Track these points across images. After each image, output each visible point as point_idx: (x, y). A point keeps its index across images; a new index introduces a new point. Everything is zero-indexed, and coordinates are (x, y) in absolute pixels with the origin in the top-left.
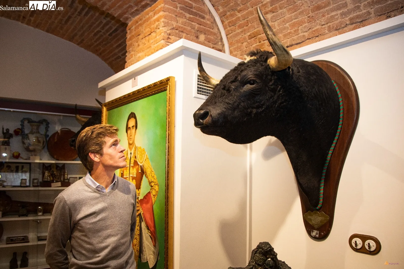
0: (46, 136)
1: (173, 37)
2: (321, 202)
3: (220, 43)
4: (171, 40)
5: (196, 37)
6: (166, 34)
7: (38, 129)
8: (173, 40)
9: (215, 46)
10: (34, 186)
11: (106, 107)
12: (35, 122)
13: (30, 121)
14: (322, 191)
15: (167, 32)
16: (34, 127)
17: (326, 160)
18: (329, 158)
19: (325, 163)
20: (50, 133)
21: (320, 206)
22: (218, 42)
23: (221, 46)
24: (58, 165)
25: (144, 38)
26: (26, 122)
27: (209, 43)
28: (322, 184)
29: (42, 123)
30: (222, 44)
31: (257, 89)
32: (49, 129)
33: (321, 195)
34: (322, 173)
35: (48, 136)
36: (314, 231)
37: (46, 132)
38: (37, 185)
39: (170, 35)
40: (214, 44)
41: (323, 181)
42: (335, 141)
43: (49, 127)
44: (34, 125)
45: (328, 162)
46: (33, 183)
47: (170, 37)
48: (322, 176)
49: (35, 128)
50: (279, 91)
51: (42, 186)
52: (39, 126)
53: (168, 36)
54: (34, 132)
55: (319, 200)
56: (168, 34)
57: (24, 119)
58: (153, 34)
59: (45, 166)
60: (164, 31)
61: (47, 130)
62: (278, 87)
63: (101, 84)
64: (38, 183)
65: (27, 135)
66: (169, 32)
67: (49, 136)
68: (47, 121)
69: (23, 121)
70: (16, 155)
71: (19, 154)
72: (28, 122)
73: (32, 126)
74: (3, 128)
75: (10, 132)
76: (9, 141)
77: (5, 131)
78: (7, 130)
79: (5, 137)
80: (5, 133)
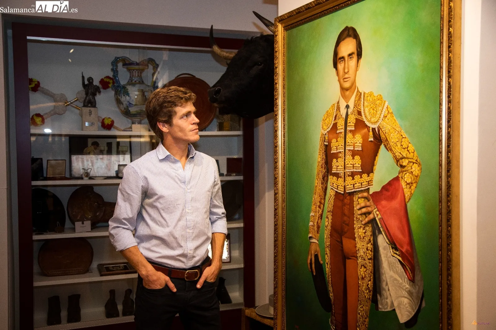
7: (140, 76)
11: (282, 24)
13: (127, 63)
16: (134, 73)
26: (120, 65)
29: (147, 66)
49: (136, 75)
52: (143, 70)
54: (135, 82)
57: (117, 60)
65: (124, 87)
68: (154, 60)
69: (115, 63)
70: (108, 124)
71: (113, 122)
72: (123, 65)
73: (129, 70)
74: (83, 77)
75: (95, 83)
76: (95, 99)
77: (86, 82)
78: (90, 80)
79: (87, 94)
80: (86, 85)
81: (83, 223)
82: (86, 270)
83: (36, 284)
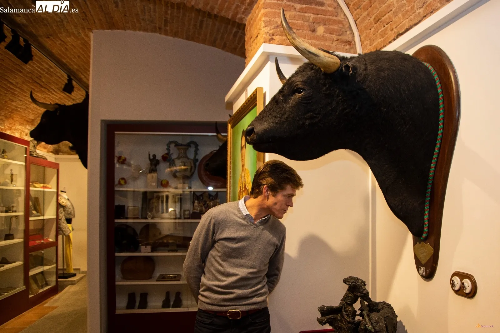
0: (195, 160)
1: (278, 37)
2: (426, 230)
3: (348, 33)
4: (274, 41)
5: (310, 30)
6: (268, 35)
7: (185, 153)
8: (277, 41)
9: (340, 37)
10: (185, 218)
11: (230, 124)
12: (181, 145)
13: (177, 145)
14: (426, 217)
15: (269, 32)
16: (181, 151)
17: (428, 176)
18: (431, 174)
19: (428, 180)
20: (200, 157)
21: (424, 235)
22: (346, 31)
23: (350, 36)
24: (210, 193)
25: (254, 41)
26: (172, 146)
27: (331, 35)
28: (427, 208)
29: (190, 146)
30: (351, 33)
31: (306, 97)
32: (198, 152)
33: (426, 221)
34: (426, 193)
35: (197, 160)
36: (422, 267)
37: (195, 156)
38: (188, 217)
39: (273, 35)
40: (339, 35)
41: (427, 203)
42: (436, 151)
43: (198, 150)
44: (181, 149)
45: (431, 178)
46: (184, 214)
47: (274, 37)
48: (426, 197)
49: (183, 152)
50: (338, 96)
51: (192, 218)
52: (188, 149)
53: (270, 37)
54: (181, 156)
55: (423, 228)
56: (271, 34)
57: (170, 143)
58: (259, 36)
59: (197, 195)
60: (266, 32)
61: (196, 154)
62: (336, 91)
63: (227, 98)
64: (189, 214)
65: (173, 160)
66: (271, 32)
67: (199, 161)
68: (196, 142)
69: (168, 145)
70: (164, 184)
71: (168, 182)
72: (175, 146)
73: (179, 149)
74: (149, 155)
75: (157, 158)
76: (156, 168)
77: (152, 158)
78: (154, 156)
79: (151, 164)
80: (152, 159)
81: (146, 247)
82: (150, 278)
83: (117, 283)
